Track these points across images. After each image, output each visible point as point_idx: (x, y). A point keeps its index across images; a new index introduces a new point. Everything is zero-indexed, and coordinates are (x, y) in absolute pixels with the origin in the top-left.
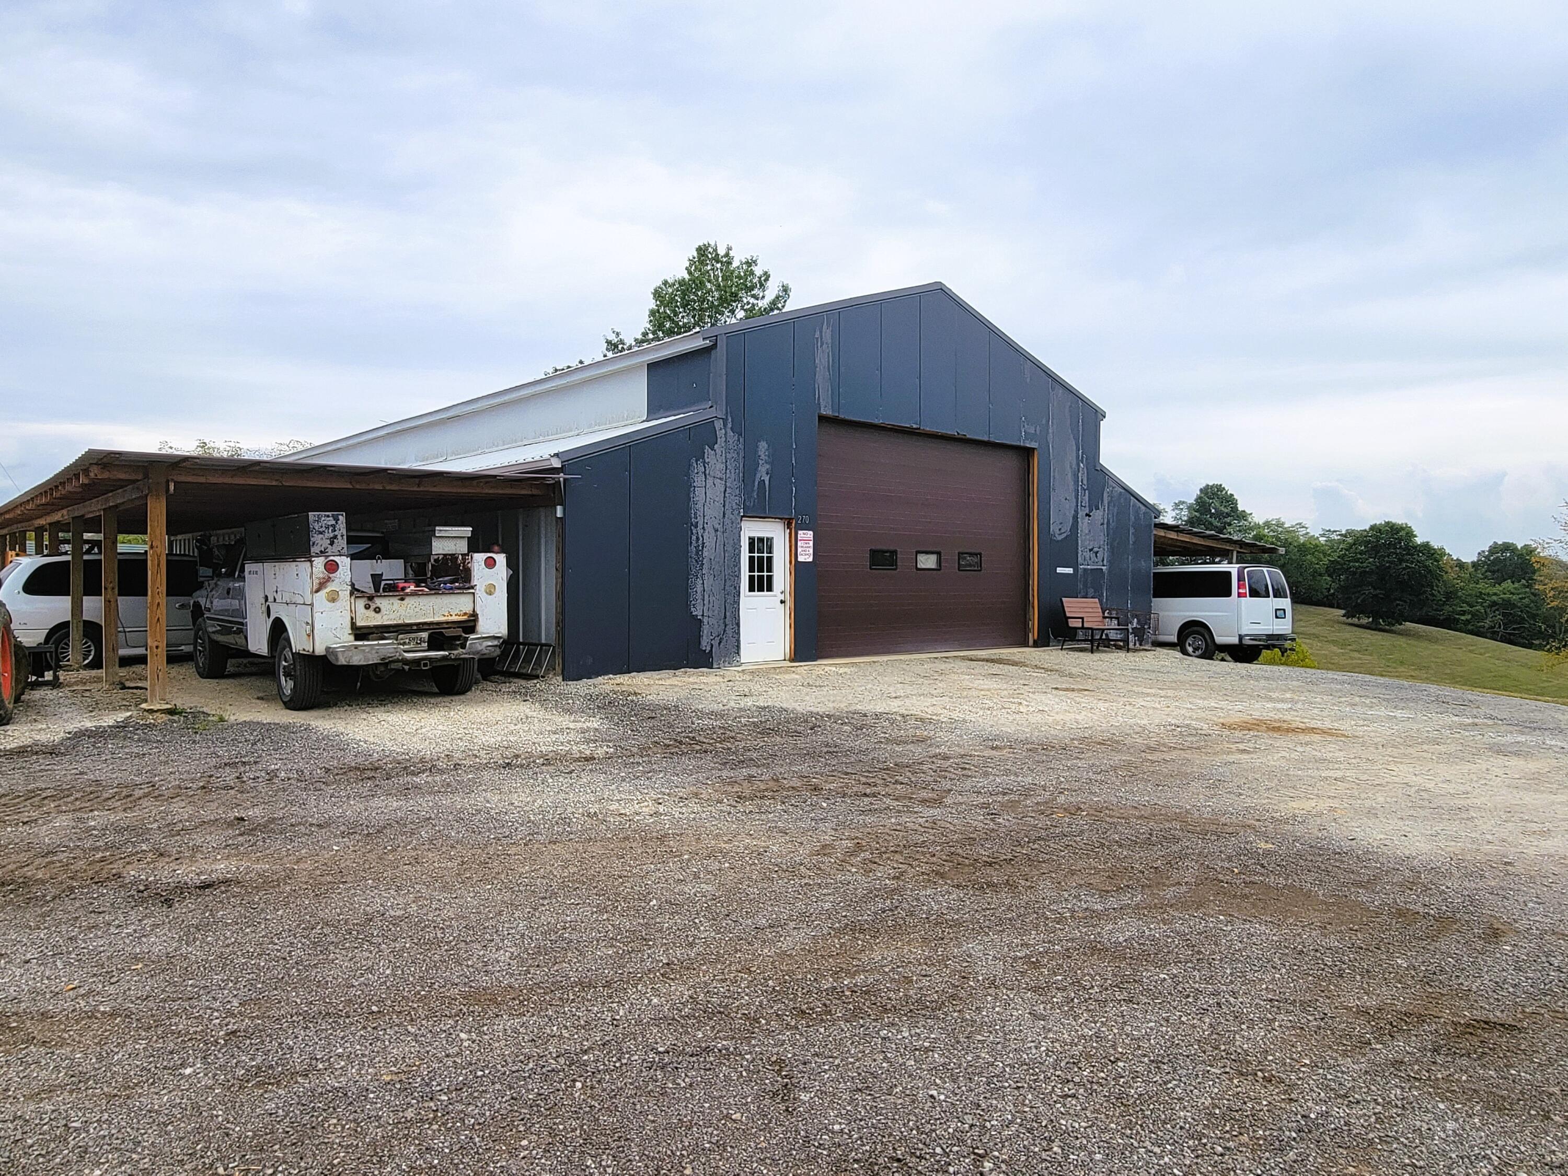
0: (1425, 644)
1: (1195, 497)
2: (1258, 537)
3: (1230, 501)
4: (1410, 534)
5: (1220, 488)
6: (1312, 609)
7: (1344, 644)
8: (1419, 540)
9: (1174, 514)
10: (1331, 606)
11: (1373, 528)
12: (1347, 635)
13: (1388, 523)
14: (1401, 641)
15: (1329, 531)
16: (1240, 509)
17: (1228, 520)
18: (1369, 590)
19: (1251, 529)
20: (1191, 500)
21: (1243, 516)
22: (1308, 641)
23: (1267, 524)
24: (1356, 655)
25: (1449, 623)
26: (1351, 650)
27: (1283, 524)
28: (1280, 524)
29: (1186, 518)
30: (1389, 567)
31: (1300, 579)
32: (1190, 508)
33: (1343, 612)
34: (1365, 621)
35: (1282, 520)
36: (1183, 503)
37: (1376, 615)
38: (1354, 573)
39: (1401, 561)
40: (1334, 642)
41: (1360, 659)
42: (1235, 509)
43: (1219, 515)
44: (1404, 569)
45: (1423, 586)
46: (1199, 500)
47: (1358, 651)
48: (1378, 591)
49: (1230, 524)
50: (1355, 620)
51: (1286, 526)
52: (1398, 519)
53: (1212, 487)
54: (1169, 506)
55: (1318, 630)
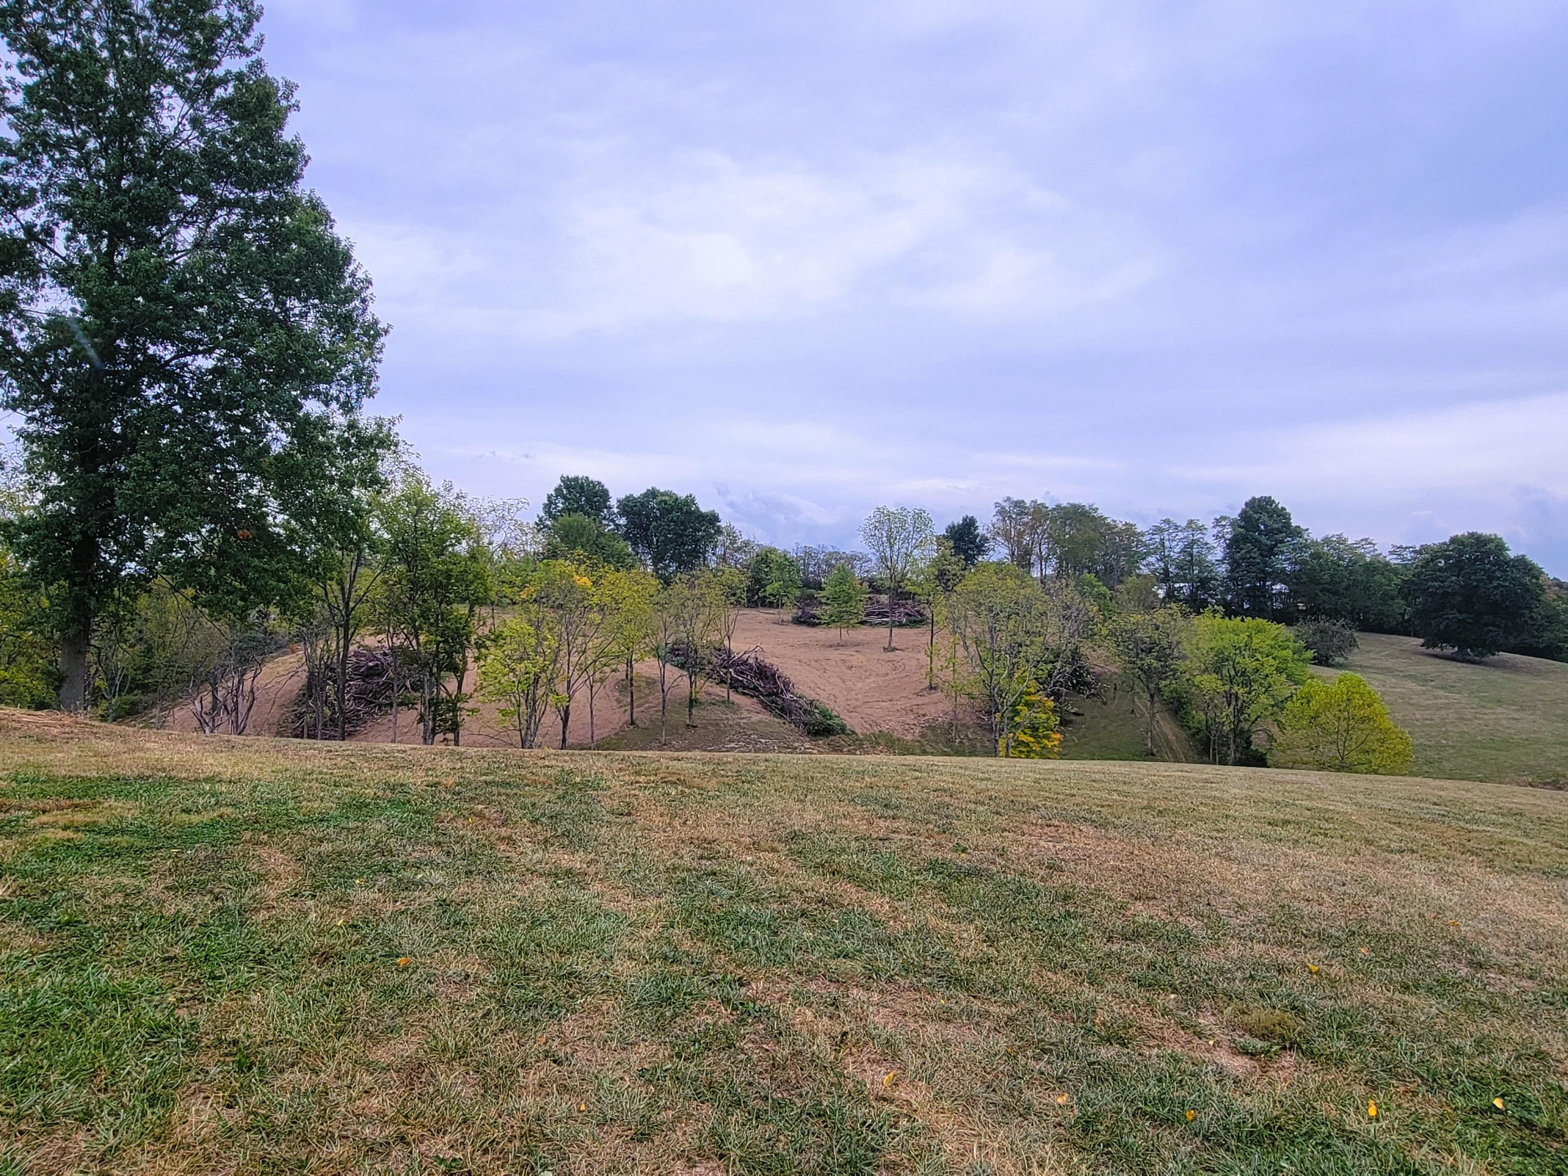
0: (1526, 678)
1: (1239, 511)
2: (1316, 556)
3: (1282, 515)
4: (1500, 547)
5: (1269, 501)
6: (1384, 637)
7: (1424, 680)
8: (1512, 554)
9: (1215, 531)
10: (1407, 634)
11: (1454, 540)
12: (1429, 668)
13: (1472, 535)
14: (1496, 675)
15: (1401, 547)
16: (1294, 524)
17: (1279, 537)
18: (1453, 614)
19: (1306, 546)
20: (1235, 514)
21: (1298, 532)
22: (1381, 677)
23: (1327, 541)
24: (1441, 693)
25: (1551, 652)
26: (1433, 687)
27: (1346, 540)
28: (1341, 541)
29: (1228, 536)
30: (1477, 586)
31: (1368, 604)
32: (1233, 524)
33: (1421, 641)
34: (1449, 650)
35: (1345, 536)
36: (1225, 518)
37: (1462, 644)
38: (1433, 595)
39: (1492, 577)
40: (1413, 677)
41: (1446, 698)
42: (1287, 525)
43: (1269, 532)
44: (1496, 588)
45: (1520, 608)
46: (1244, 515)
47: (1443, 688)
48: (1465, 615)
49: (1282, 542)
50: (1437, 650)
51: (1349, 542)
52: (1485, 531)
53: (1260, 500)
54: (1208, 523)
55: (1389, 663)
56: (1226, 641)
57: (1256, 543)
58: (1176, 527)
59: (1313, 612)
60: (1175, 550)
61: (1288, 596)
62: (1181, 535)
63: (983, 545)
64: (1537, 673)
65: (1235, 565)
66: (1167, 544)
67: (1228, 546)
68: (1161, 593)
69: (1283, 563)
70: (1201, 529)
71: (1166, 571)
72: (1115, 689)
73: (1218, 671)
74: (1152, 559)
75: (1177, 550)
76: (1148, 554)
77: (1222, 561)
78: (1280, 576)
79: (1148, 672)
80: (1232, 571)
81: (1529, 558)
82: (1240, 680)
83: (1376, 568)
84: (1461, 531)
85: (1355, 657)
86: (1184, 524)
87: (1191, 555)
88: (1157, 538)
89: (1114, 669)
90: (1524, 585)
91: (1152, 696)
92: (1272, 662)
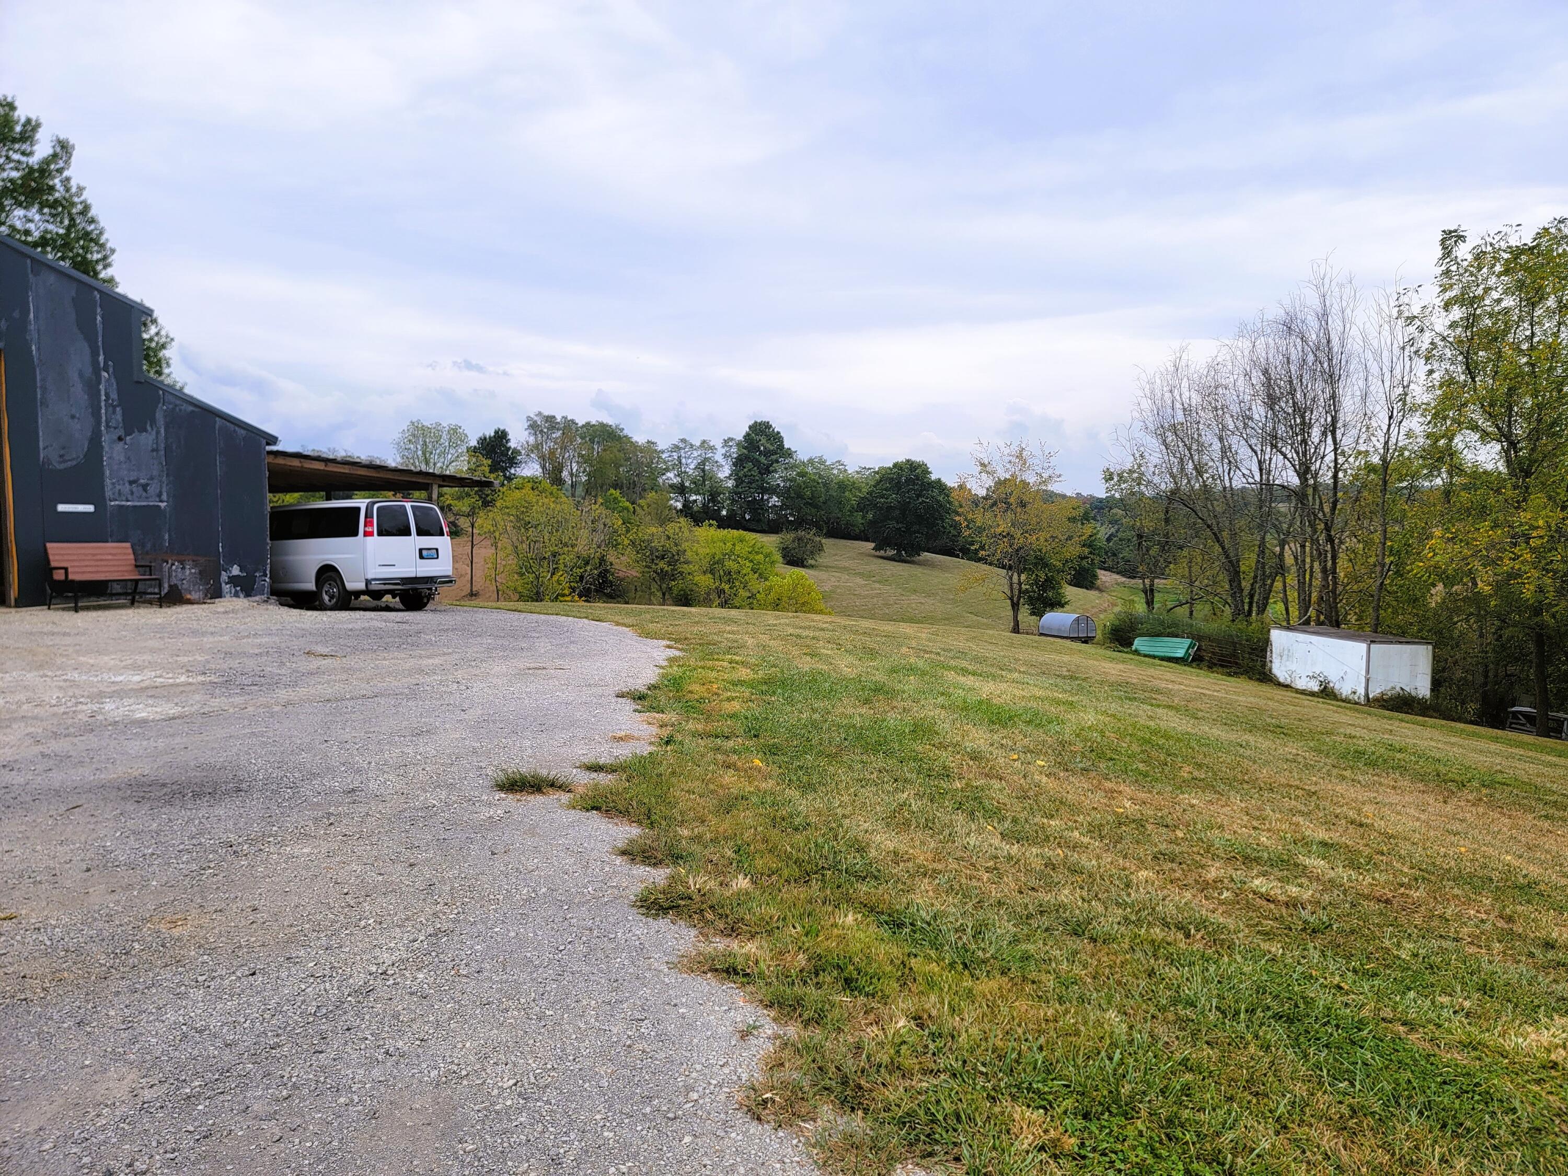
0: (934, 572)
1: (744, 433)
2: (802, 474)
3: (776, 438)
4: (926, 472)
5: (767, 425)
6: (849, 543)
7: (868, 576)
8: (933, 477)
9: (723, 451)
10: (867, 540)
11: (895, 465)
12: (873, 567)
13: (908, 461)
14: (918, 570)
15: (865, 468)
16: (786, 446)
17: (774, 457)
18: (893, 524)
19: (797, 466)
20: (739, 435)
21: (789, 454)
22: (837, 574)
23: (811, 461)
24: (877, 585)
26: (874, 582)
27: (825, 461)
28: (822, 462)
29: (735, 456)
30: (909, 502)
31: (839, 515)
32: (739, 444)
33: (873, 545)
34: (891, 552)
35: (824, 457)
36: (731, 439)
37: (899, 547)
38: (881, 509)
39: (918, 496)
40: (861, 575)
41: (880, 589)
42: (781, 446)
43: (767, 453)
44: (921, 503)
45: (936, 519)
46: (747, 437)
47: (879, 582)
48: (900, 525)
49: (777, 462)
50: (882, 553)
51: (827, 464)
52: (917, 458)
53: (760, 424)
54: (717, 442)
55: (849, 563)
56: (718, 549)
57: (757, 463)
58: (692, 446)
59: (799, 524)
60: (691, 467)
61: (781, 508)
62: (695, 454)
63: (515, 458)
64: (943, 568)
65: (739, 481)
66: (683, 461)
67: (735, 464)
68: (679, 505)
69: (777, 478)
70: (712, 448)
71: (682, 484)
72: (634, 589)
73: (712, 572)
74: (670, 475)
75: (692, 466)
76: (667, 470)
77: (729, 478)
78: (773, 491)
79: (662, 575)
80: (737, 486)
81: (943, 480)
82: (726, 578)
83: (843, 486)
84: (901, 459)
85: (822, 559)
86: (698, 444)
87: (703, 470)
88: (675, 455)
89: (634, 573)
90: (938, 501)
91: (664, 594)
92: (748, 564)
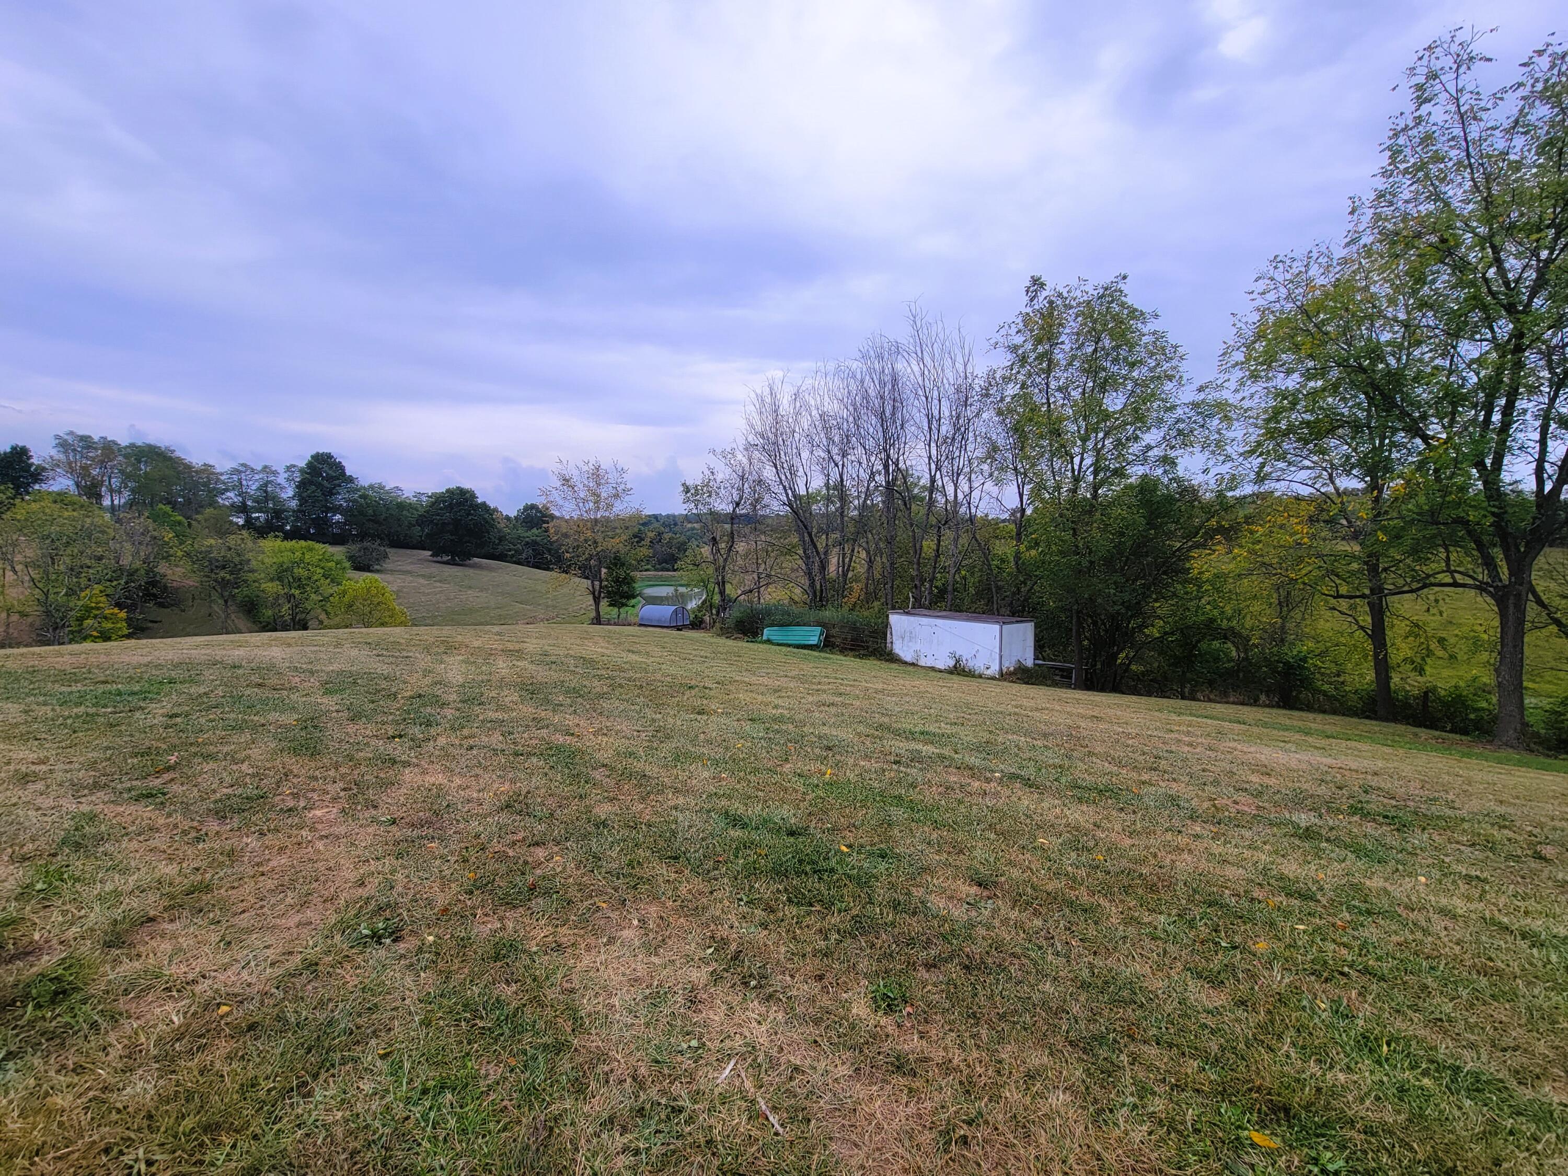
0: (485, 573)
1: (306, 462)
2: (364, 497)
3: (340, 467)
4: (473, 496)
5: (329, 456)
6: (408, 551)
7: (429, 577)
8: (479, 501)
9: (286, 475)
10: (424, 549)
11: (448, 491)
12: (433, 570)
13: (458, 488)
14: (470, 572)
15: (420, 493)
16: (348, 474)
17: (337, 482)
18: (448, 536)
19: (358, 490)
20: (302, 464)
21: (351, 480)
22: (402, 577)
23: (372, 487)
24: (438, 584)
25: (501, 557)
26: (435, 581)
27: (384, 487)
28: (381, 487)
29: (298, 480)
30: (461, 519)
31: (399, 529)
32: (302, 471)
33: (430, 553)
34: (446, 558)
35: (384, 484)
36: (294, 466)
37: (453, 554)
38: (437, 524)
39: (469, 514)
40: (423, 576)
41: (441, 587)
42: (343, 474)
43: (329, 479)
44: (470, 520)
45: (483, 532)
46: (310, 465)
47: (440, 581)
48: (454, 537)
49: (340, 486)
50: (439, 559)
51: (386, 488)
52: (466, 485)
53: (322, 454)
54: (281, 470)
55: (409, 568)
56: (286, 558)
57: (319, 485)
58: (253, 470)
59: (362, 536)
60: (253, 488)
61: (345, 524)
62: (257, 477)
63: (39, 474)
64: (491, 569)
65: (303, 500)
66: (244, 483)
67: (297, 487)
68: (241, 522)
69: (341, 499)
70: (275, 473)
71: (244, 503)
72: (194, 598)
73: (280, 579)
74: (230, 494)
75: (254, 487)
76: (227, 490)
77: (293, 498)
78: (337, 509)
79: (224, 583)
80: (301, 505)
81: (488, 503)
82: (296, 585)
83: (402, 506)
84: (453, 486)
85: (387, 565)
86: (259, 468)
87: (266, 492)
88: (235, 478)
89: (192, 582)
90: (486, 519)
91: (226, 602)
92: (319, 570)
